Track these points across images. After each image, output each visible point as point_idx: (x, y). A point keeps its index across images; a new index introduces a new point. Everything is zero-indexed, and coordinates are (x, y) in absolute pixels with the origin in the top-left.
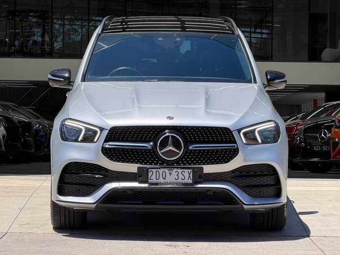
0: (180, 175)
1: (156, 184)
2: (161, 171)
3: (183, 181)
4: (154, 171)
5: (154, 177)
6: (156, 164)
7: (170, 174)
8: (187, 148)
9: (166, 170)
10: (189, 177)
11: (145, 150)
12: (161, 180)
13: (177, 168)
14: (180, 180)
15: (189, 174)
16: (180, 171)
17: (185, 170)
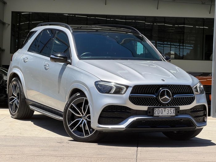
0: (169, 111)
1: (158, 116)
2: (160, 109)
3: (171, 115)
4: (157, 109)
5: (156, 113)
6: (157, 105)
7: (165, 111)
8: (173, 97)
9: (163, 109)
10: (174, 112)
11: (152, 98)
12: (160, 114)
13: (168, 107)
14: (169, 114)
15: (174, 111)
16: (169, 109)
17: (172, 109)
